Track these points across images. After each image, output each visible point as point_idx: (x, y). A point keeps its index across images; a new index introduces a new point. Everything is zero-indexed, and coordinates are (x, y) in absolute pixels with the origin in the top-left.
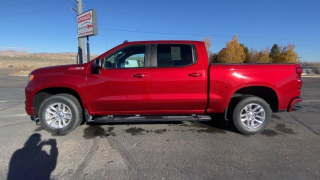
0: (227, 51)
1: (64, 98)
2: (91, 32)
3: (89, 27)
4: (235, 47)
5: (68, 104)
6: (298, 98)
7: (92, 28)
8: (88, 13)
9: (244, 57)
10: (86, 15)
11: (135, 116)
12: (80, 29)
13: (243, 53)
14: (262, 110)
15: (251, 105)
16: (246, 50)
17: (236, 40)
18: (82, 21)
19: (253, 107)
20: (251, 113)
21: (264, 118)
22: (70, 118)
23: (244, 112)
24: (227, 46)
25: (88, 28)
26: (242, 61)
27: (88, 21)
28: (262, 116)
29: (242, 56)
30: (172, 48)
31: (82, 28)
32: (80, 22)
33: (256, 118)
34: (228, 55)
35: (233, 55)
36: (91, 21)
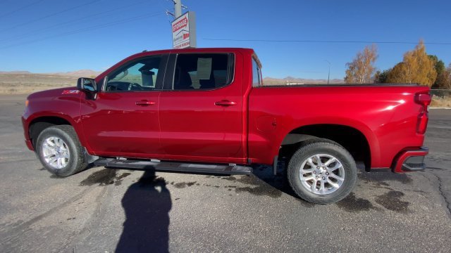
0: (404, 68)
1: (60, 131)
2: (188, 43)
3: (185, 36)
4: (419, 60)
5: (64, 139)
6: (419, 148)
7: (188, 38)
8: (183, 17)
9: (434, 78)
10: (182, 21)
11: (149, 160)
12: (175, 40)
13: (433, 71)
14: (340, 166)
15: (318, 156)
16: (439, 66)
17: (422, 50)
18: (177, 30)
19: (324, 160)
20: (322, 170)
21: (343, 180)
22: (69, 157)
23: (307, 167)
24: (405, 58)
25: (185, 38)
26: (430, 84)
27: (184, 28)
28: (341, 176)
29: (429, 76)
30: (200, 61)
31: (178, 39)
32: (176, 30)
33: (330, 178)
34: (405, 73)
35: (414, 74)
36: (187, 28)
